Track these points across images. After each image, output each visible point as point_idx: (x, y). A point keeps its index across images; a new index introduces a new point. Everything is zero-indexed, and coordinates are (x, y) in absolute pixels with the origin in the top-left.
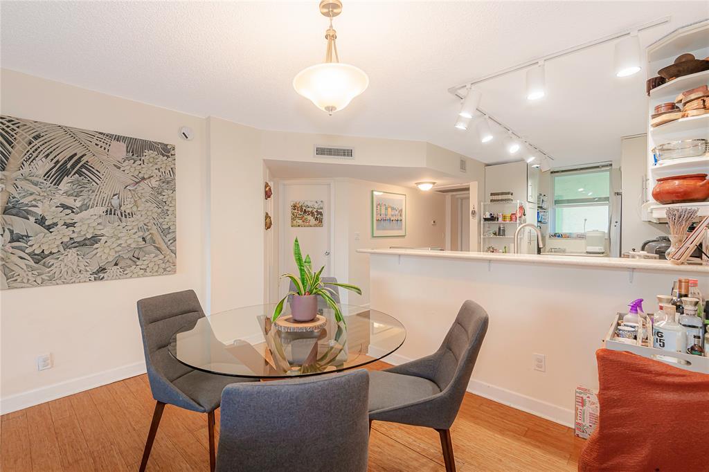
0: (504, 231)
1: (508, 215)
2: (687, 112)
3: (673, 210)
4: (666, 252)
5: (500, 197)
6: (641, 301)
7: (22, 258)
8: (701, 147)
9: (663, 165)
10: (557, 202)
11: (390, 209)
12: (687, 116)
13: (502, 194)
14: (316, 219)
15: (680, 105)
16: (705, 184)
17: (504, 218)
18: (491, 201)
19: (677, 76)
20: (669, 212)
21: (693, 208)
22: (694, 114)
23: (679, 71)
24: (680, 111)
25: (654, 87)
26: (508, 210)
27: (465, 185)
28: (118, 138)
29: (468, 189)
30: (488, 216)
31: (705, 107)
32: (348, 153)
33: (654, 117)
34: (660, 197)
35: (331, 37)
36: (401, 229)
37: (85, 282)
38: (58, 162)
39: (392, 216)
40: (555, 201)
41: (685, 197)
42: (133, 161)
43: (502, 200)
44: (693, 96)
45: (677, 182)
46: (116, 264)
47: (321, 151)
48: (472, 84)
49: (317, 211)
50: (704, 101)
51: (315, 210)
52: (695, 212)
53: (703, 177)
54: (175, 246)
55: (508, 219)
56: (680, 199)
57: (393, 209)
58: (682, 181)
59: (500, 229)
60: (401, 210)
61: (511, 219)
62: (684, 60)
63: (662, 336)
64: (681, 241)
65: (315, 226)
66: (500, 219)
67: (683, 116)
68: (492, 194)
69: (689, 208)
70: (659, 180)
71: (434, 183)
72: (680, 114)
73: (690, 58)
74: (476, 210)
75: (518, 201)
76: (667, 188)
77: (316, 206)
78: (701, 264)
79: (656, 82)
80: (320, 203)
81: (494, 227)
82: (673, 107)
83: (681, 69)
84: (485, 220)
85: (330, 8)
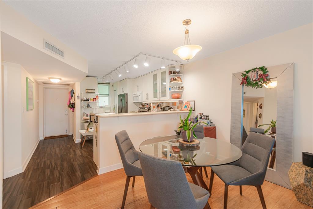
0: (90, 105)
5: (91, 91)
13: (92, 90)
18: (86, 92)
25: (170, 73)
26: (92, 96)
27: (73, 83)
32: (61, 53)
35: (187, 33)
36: (33, 105)
39: (31, 96)
43: (92, 92)
55: (92, 100)
57: (31, 91)
59: (88, 104)
60: (33, 92)
68: (86, 89)
71: (61, 79)
74: (80, 96)
84: (84, 100)
85: (187, 23)
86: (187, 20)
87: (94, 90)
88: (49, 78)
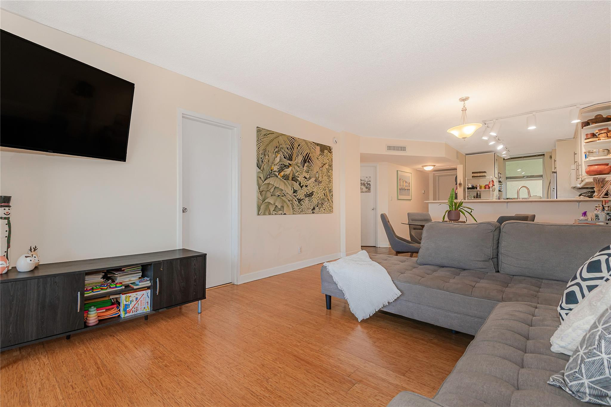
0: (480, 195)
1: (483, 186)
2: (600, 138)
3: (596, 178)
4: (593, 195)
5: (479, 175)
6: (586, 212)
7: (296, 201)
8: (606, 152)
9: (590, 160)
10: (507, 178)
11: (404, 182)
12: (600, 140)
13: (480, 172)
14: (367, 188)
15: (597, 134)
16: (608, 168)
17: (481, 187)
18: (473, 177)
19: (596, 123)
20: (594, 179)
21: (604, 177)
22: (603, 139)
23: (597, 121)
24: (597, 137)
25: (585, 126)
26: (482, 182)
27: (454, 167)
28: (318, 145)
29: (456, 169)
30: (470, 186)
31: (608, 137)
32: (403, 149)
33: (586, 139)
34: (589, 173)
35: (464, 110)
36: (409, 195)
37: (310, 214)
38: (304, 157)
39: (406, 186)
40: (506, 177)
41: (600, 173)
42: (321, 155)
43: (480, 176)
44: (603, 132)
45: (596, 167)
46: (317, 206)
47: (390, 148)
48: (496, 120)
49: (367, 183)
50: (607, 134)
51: (366, 182)
52: (605, 178)
53: (607, 165)
54: (332, 199)
55: (483, 188)
56: (598, 173)
57: (406, 182)
58: (599, 166)
59: (477, 194)
60: (410, 183)
61: (485, 188)
62: (598, 117)
63: (598, 217)
64: (599, 190)
65: (366, 192)
66: (478, 188)
67: (599, 140)
68: (473, 173)
69: (602, 177)
70: (588, 166)
71: (435, 166)
72: (598, 139)
73: (601, 116)
74: (462, 182)
75: (491, 177)
76: (593, 169)
77: (366, 180)
78: (608, 198)
79: (586, 124)
80: (369, 178)
81: (474, 193)
82: (593, 135)
83: (598, 120)
84: (468, 188)
85: (463, 100)
86: (464, 98)
87: (485, 172)
88: (422, 166)
